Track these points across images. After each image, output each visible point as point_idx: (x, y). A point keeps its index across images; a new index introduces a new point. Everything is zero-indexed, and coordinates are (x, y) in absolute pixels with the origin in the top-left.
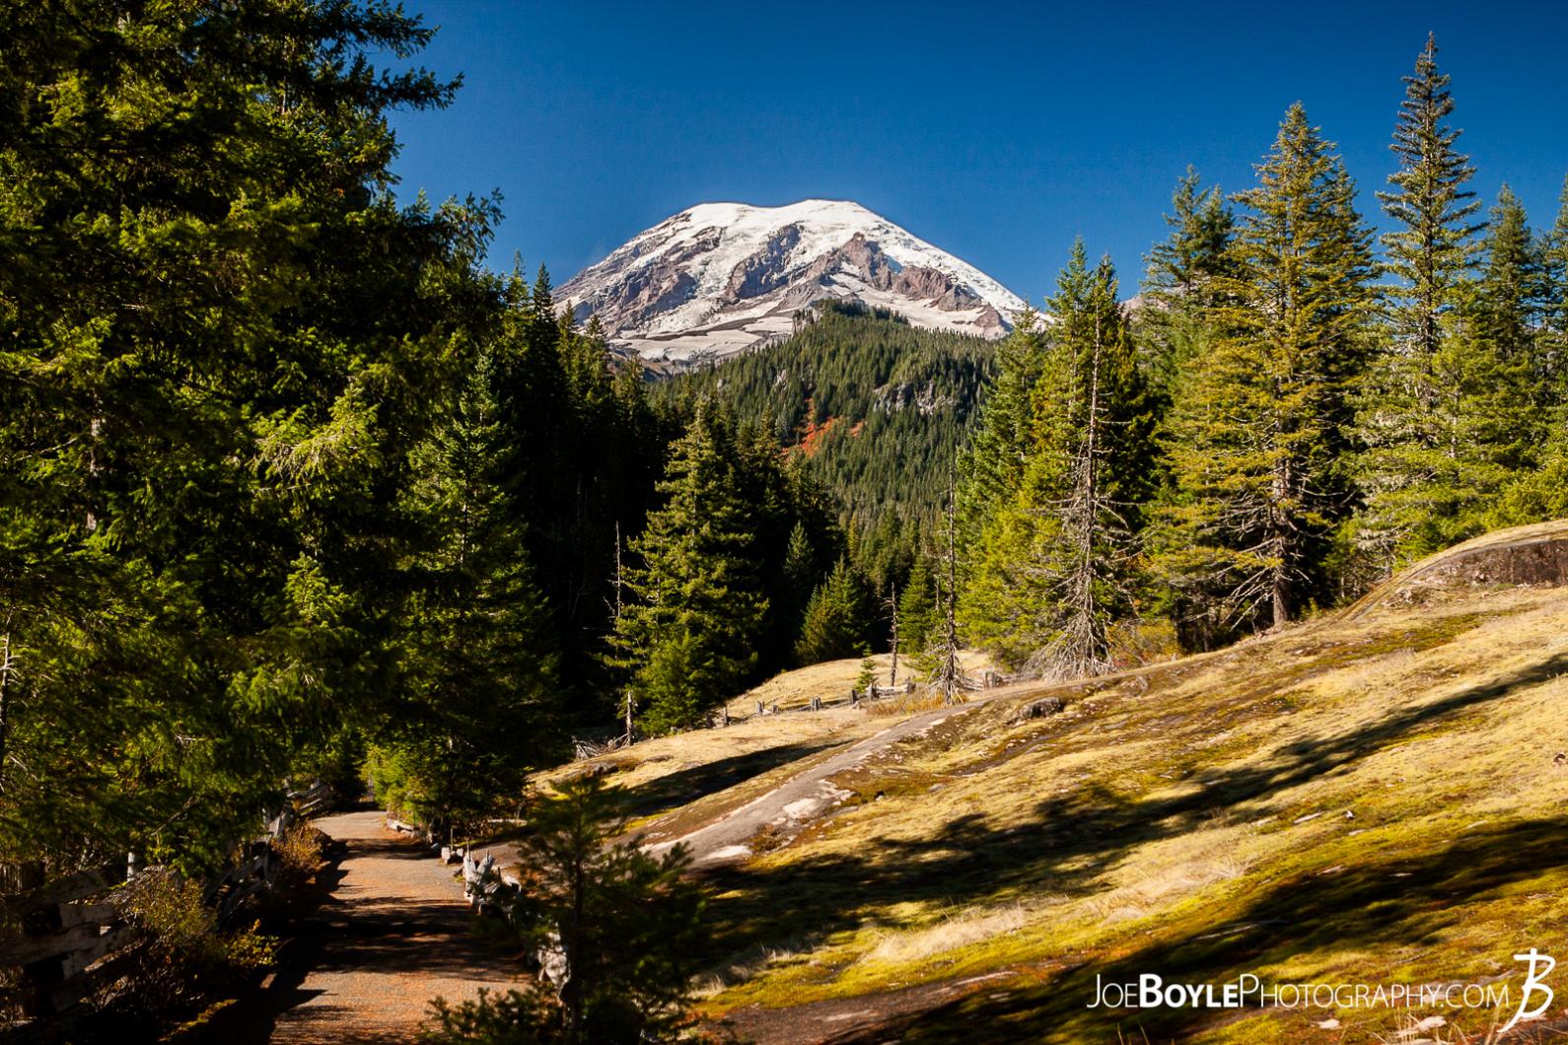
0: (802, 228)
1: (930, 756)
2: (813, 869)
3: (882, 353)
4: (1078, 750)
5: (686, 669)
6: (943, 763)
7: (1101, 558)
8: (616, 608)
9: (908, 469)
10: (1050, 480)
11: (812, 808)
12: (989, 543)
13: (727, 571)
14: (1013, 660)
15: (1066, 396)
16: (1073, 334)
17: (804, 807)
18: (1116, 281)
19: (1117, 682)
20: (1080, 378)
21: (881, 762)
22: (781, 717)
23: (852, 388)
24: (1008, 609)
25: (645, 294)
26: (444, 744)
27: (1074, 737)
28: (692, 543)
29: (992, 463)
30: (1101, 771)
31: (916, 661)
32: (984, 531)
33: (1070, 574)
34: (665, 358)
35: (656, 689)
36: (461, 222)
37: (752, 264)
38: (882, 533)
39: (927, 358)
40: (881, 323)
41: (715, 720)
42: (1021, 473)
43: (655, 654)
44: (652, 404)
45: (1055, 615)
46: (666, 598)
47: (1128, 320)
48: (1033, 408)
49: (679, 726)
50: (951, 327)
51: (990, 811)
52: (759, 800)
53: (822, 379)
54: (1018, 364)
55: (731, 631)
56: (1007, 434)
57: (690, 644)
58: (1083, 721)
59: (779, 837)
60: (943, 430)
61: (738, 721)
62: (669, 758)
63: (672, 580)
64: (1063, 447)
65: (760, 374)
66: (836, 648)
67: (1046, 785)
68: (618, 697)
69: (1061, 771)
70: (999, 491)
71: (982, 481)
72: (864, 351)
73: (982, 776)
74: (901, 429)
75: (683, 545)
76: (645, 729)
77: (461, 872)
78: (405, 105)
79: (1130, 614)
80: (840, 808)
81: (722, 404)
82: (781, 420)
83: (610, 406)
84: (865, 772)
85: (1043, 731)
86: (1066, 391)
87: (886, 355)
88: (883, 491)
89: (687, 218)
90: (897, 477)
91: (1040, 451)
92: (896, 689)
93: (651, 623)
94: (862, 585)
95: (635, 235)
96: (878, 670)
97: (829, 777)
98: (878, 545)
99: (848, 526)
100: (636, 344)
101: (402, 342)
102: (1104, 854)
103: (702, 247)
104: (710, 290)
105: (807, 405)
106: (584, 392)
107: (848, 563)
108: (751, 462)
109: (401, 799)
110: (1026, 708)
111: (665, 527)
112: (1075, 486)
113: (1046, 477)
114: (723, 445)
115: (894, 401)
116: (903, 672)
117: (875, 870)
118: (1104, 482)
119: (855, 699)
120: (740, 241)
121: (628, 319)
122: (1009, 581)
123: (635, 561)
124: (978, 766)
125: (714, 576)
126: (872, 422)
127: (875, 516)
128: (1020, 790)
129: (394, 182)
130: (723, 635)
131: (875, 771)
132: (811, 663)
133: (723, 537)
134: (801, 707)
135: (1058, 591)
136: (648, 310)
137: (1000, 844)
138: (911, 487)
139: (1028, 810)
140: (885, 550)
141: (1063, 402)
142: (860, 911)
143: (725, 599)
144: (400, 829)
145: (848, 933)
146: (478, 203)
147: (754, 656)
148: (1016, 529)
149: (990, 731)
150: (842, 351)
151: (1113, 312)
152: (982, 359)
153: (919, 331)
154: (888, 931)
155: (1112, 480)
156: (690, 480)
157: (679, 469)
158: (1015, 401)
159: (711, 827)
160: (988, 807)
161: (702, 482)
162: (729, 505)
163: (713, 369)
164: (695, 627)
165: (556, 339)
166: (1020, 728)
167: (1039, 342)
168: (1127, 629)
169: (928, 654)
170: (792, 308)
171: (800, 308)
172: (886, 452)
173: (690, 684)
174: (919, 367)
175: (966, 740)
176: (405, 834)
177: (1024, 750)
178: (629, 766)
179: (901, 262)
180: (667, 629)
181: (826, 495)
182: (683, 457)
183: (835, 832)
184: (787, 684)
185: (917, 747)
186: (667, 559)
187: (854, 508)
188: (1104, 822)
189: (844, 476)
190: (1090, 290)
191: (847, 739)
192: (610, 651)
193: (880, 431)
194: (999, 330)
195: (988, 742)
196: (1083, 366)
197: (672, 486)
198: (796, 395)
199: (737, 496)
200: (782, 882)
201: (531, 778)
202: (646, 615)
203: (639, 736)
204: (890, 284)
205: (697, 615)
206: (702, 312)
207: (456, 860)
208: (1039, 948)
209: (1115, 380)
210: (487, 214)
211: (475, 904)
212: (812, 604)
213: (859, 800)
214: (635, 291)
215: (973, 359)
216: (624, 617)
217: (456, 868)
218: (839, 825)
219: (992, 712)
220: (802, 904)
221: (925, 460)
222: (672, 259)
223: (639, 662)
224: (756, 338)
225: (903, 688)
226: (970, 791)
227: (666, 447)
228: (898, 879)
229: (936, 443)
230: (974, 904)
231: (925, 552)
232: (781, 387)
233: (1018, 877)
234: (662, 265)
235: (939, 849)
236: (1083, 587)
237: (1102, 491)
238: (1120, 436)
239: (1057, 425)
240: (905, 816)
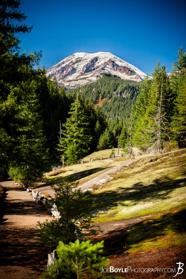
0: (98, 58)
1: (129, 170)
2: (106, 194)
3: (115, 85)
4: (161, 169)
5: (75, 151)
6: (132, 171)
7: (163, 128)
8: (60, 138)
9: (121, 109)
10: (152, 112)
11: (105, 181)
12: (139, 125)
13: (83, 131)
14: (144, 150)
15: (155, 94)
16: (157, 81)
17: (104, 181)
18: (166, 69)
19: (168, 154)
20: (158, 90)
21: (119, 171)
22: (95, 161)
23: (109, 92)
24: (143, 139)
25: (65, 72)
26: (26, 167)
27: (159, 166)
28: (76, 125)
29: (139, 108)
30: (166, 173)
31: (123, 150)
32: (138, 122)
33: (156, 131)
34: (69, 86)
35: (68, 155)
36: (33, 57)
37: (88, 65)
38: (115, 123)
39: (125, 85)
40: (115, 78)
41: (81, 162)
42: (146, 110)
43: (68, 148)
44: (67, 95)
45: (153, 140)
46: (71, 136)
47: (168, 78)
48: (148, 97)
49: (73, 163)
50: (130, 79)
51: (143, 181)
52: (94, 179)
53: (102, 90)
54: (145, 87)
55: (84, 143)
56: (143, 102)
57: (76, 146)
58: (161, 163)
59: (98, 187)
60: (128, 101)
61: (86, 162)
62: (72, 170)
63: (72, 133)
64: (155, 105)
65: (89, 89)
66: (106, 147)
67: (154, 176)
68: (60, 157)
69: (157, 173)
70: (141, 114)
71: (137, 112)
72: (111, 84)
73: (141, 174)
74: (119, 101)
75: (74, 125)
76: (66, 164)
77: (32, 194)
78: (21, 32)
79: (168, 140)
80: (111, 181)
81: (82, 95)
82: (94, 99)
83: (58, 96)
84: (116, 173)
85: (153, 165)
86: (155, 93)
87: (116, 85)
88: (115, 114)
89: (74, 56)
90: (118, 111)
91: (150, 106)
92: (119, 155)
93: (67, 142)
94: (111, 134)
95: (63, 59)
96: (115, 151)
97: (108, 174)
98: (114, 125)
99: (108, 121)
100: (63, 82)
101: (21, 83)
102: (168, 191)
103: (77, 62)
104: (79, 71)
105: (99, 96)
106: (52, 93)
107: (108, 129)
108: (88, 107)
109: (17, 179)
110: (149, 160)
111: (70, 121)
112: (157, 113)
113: (151, 111)
114: (82, 104)
115: (118, 95)
116: (120, 152)
117: (119, 194)
118: (163, 112)
119: (110, 158)
120: (85, 61)
121: (61, 77)
122: (143, 133)
123: (64, 128)
124: (139, 172)
125: (81, 132)
126: (113, 99)
127: (113, 119)
128: (149, 177)
129: (19, 49)
130: (83, 144)
131: (118, 173)
132: (100, 150)
133: (82, 124)
134: (99, 159)
135: (154, 135)
136: (66, 75)
137: (145, 189)
138: (121, 113)
139: (151, 181)
140: (116, 126)
141: (155, 95)
142: (117, 203)
143: (83, 137)
144: (17, 185)
145: (115, 207)
146: (37, 53)
147: (89, 149)
148: (144, 122)
149: (142, 165)
150: (107, 84)
151: (165, 76)
152: (136, 86)
153: (123, 80)
154: (124, 206)
155: (165, 112)
156: (76, 112)
157: (73, 109)
158: (144, 95)
159: (84, 185)
160: (142, 181)
161: (78, 112)
162: (84, 117)
163: (79, 88)
164: (77, 143)
165: (47, 81)
166: (148, 164)
167: (150, 82)
168: (168, 143)
169: (126, 148)
170: (96, 75)
171: (98, 75)
172: (116, 105)
173: (76, 154)
174: (123, 88)
175: (137, 166)
176: (18, 186)
177: (149, 169)
178: (64, 172)
179: (119, 65)
180: (71, 143)
181: (103, 115)
182: (74, 107)
183: (110, 186)
184: (96, 154)
185: (126, 168)
186: (71, 128)
187: (109, 117)
188: (167, 184)
189: (107, 110)
190: (160, 71)
191: (111, 166)
192: (59, 147)
193: (115, 101)
194: (140, 80)
195: (141, 167)
196: (159, 88)
197: (72, 113)
198: (97, 93)
199: (85, 115)
200: (100, 196)
201: (44, 174)
202: (66, 140)
203: (65, 165)
204: (117, 70)
205: (77, 140)
206: (77, 76)
207: (30, 191)
208: (157, 210)
209: (166, 90)
210: (39, 55)
211: (36, 201)
212: (101, 138)
213: (115, 179)
214: (63, 71)
215: (134, 86)
216: (62, 141)
217: (30, 193)
218: (111, 184)
219: (142, 161)
220: (105, 201)
221: (124, 107)
222: (71, 64)
223: (65, 150)
224: (89, 81)
225: (121, 155)
226: (138, 177)
227: (70, 104)
228: (125, 196)
229: (127, 103)
230: (141, 201)
231: (124, 127)
232: (94, 92)
233: (150, 195)
234: (68, 66)
235: (133, 189)
236: (159, 134)
237: (163, 114)
238: (166, 102)
239: (153, 100)
240: (125, 183)
